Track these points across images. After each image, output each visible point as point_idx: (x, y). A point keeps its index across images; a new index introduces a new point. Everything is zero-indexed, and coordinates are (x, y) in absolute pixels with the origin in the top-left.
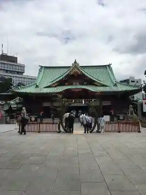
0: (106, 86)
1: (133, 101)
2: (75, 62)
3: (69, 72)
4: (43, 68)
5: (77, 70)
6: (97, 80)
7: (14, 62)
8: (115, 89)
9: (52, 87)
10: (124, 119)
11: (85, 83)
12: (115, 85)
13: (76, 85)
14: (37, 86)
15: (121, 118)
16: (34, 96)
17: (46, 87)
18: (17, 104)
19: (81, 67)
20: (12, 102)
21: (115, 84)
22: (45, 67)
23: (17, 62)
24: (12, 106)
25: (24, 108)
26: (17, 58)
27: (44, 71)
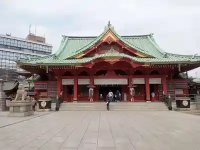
0: (153, 57)
2: (109, 25)
4: (67, 39)
7: (42, 42)
9: (77, 59)
14: (56, 58)
17: (68, 59)
21: (166, 55)
22: (69, 37)
23: (45, 42)
26: (45, 38)
27: (68, 42)
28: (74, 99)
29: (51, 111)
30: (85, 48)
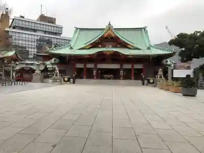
0: (140, 49)
1: (167, 65)
2: (109, 24)
3: (102, 34)
4: (78, 30)
5: (111, 33)
6: (130, 43)
7: (53, 23)
8: (148, 52)
9: (86, 49)
10: (153, 83)
11: (118, 46)
12: (149, 48)
13: (108, 47)
14: (71, 48)
15: (151, 81)
16: (68, 57)
17: (79, 49)
18: (52, 64)
19: (115, 29)
20: (48, 63)
22: (80, 29)
23: (55, 23)
24: (48, 67)
25: (57, 68)
26: (55, 19)
27: (79, 33)
28: (84, 77)
29: (70, 83)
30: (92, 42)
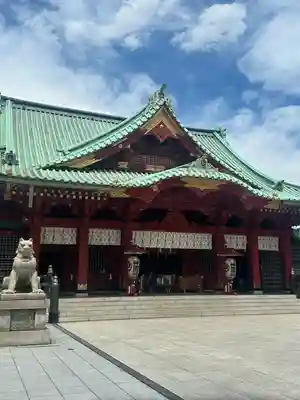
22: (15, 102)
27: (15, 114)
28: (81, 287)
